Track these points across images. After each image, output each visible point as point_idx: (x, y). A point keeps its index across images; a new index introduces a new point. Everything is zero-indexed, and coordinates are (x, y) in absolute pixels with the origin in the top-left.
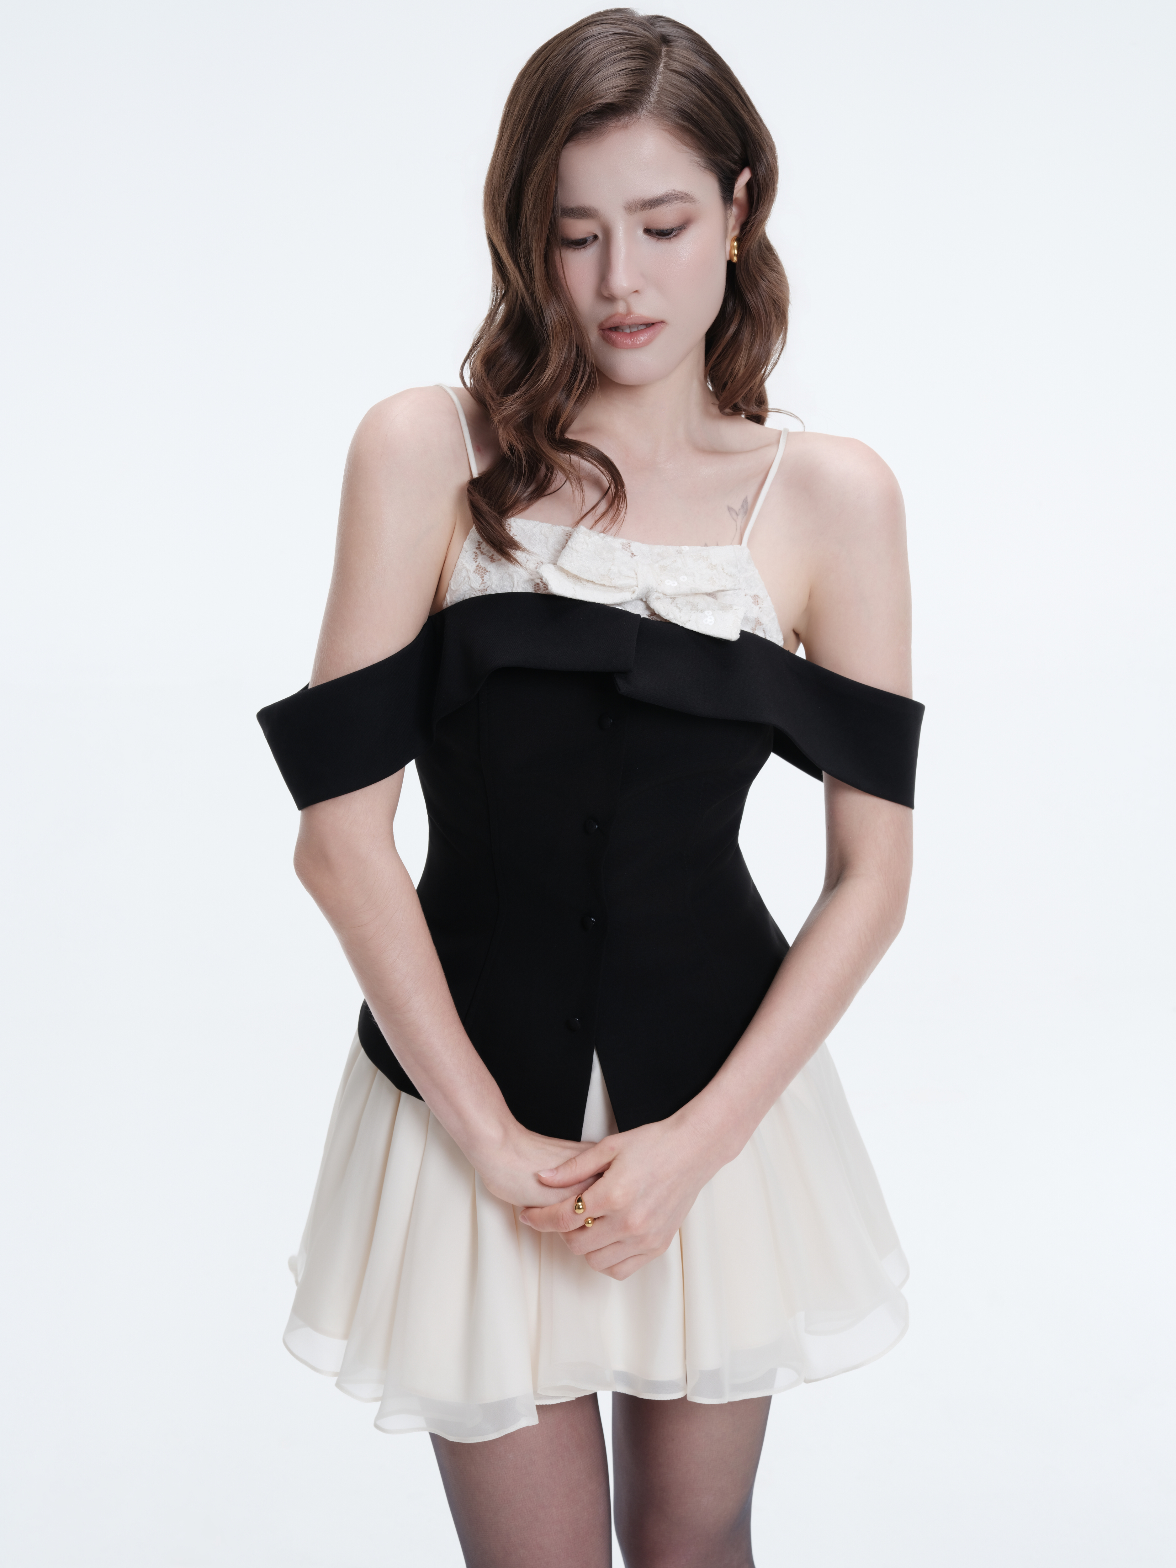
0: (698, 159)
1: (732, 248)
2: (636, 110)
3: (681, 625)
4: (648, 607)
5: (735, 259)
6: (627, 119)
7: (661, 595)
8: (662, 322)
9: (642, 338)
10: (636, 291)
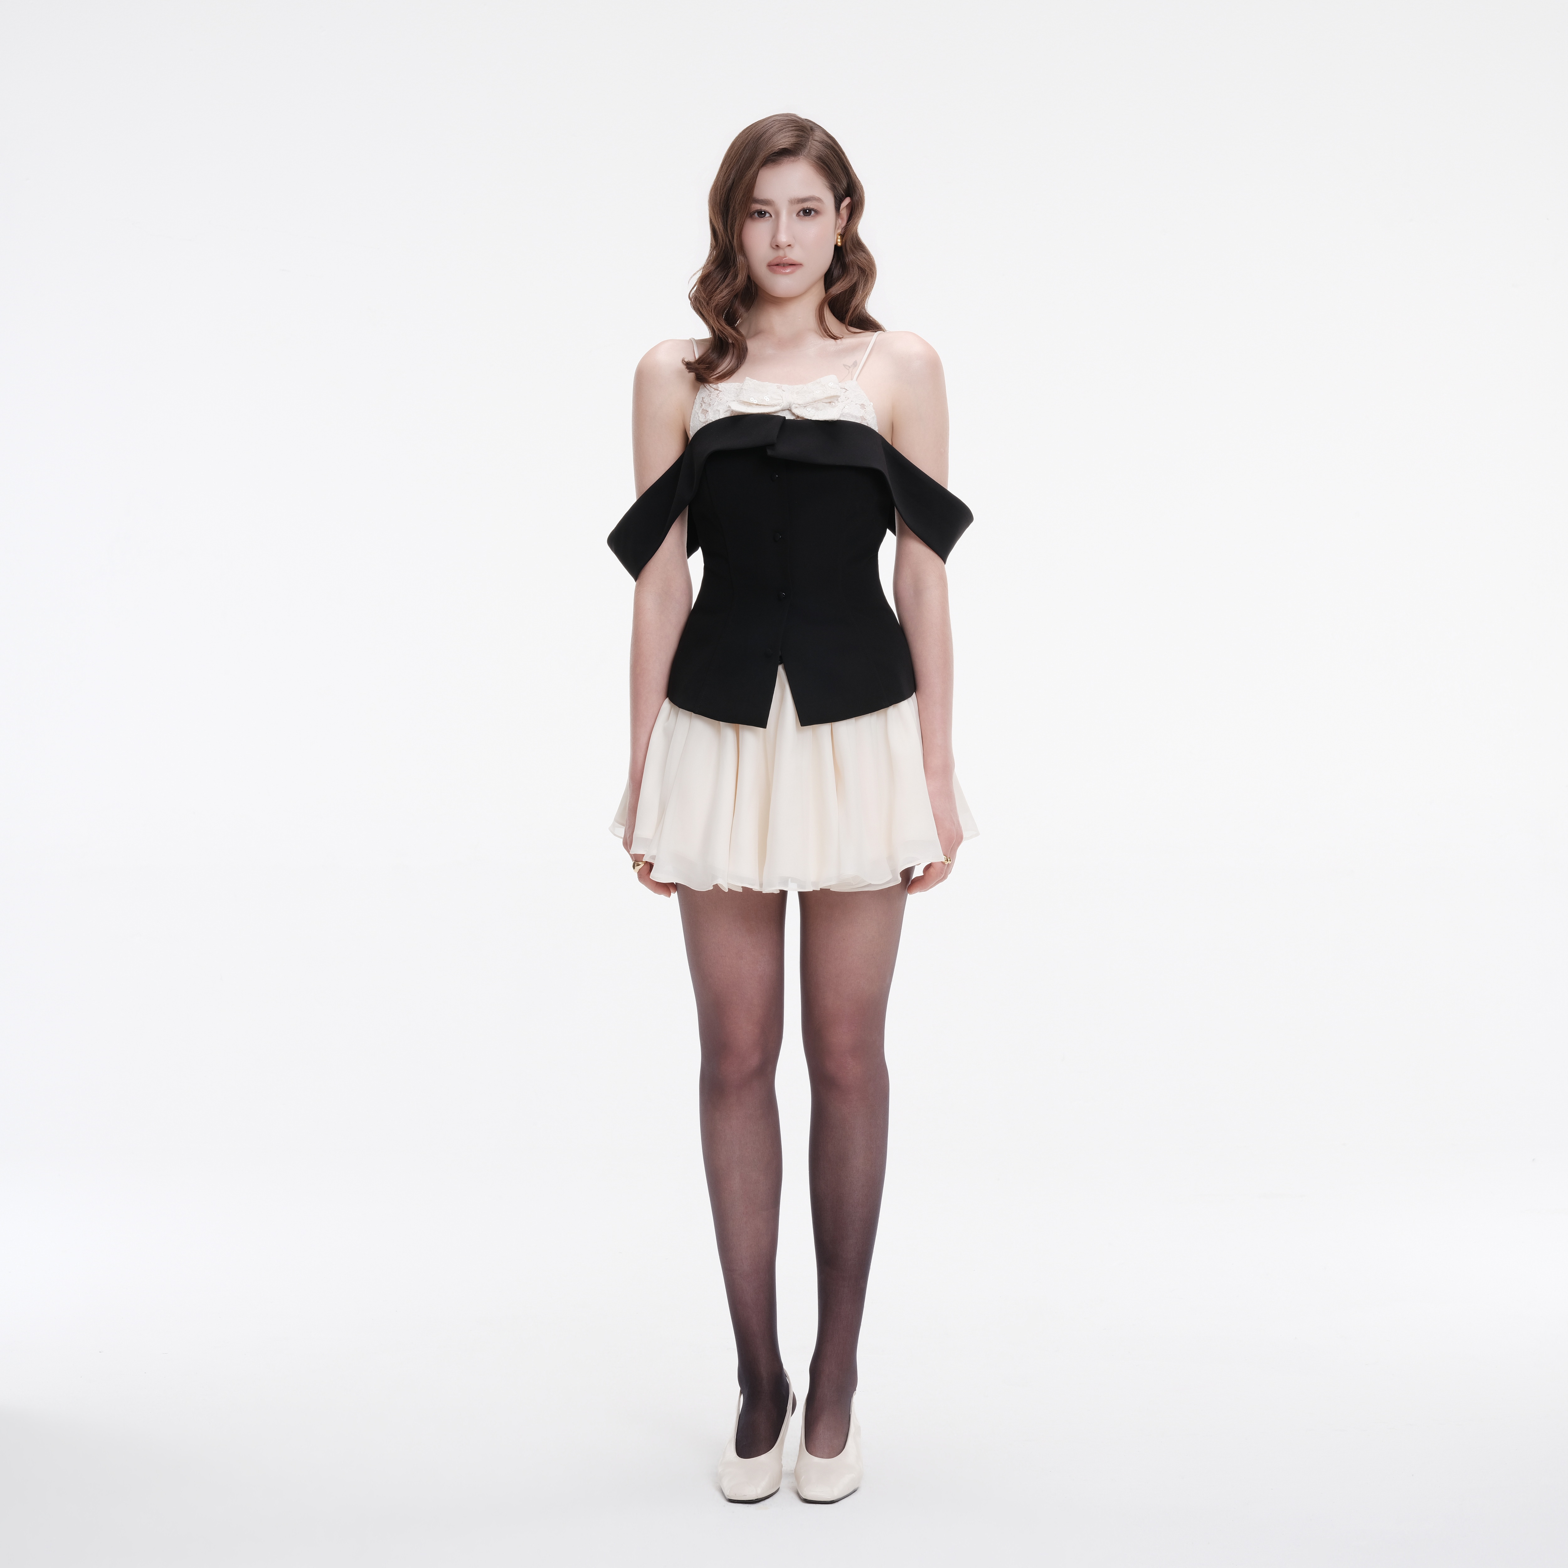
0: (827, 184)
1: (837, 238)
2: (799, 154)
3: (810, 419)
4: (793, 414)
5: (839, 244)
6: (793, 158)
7: (797, 405)
8: (801, 265)
9: (788, 270)
10: (789, 245)
